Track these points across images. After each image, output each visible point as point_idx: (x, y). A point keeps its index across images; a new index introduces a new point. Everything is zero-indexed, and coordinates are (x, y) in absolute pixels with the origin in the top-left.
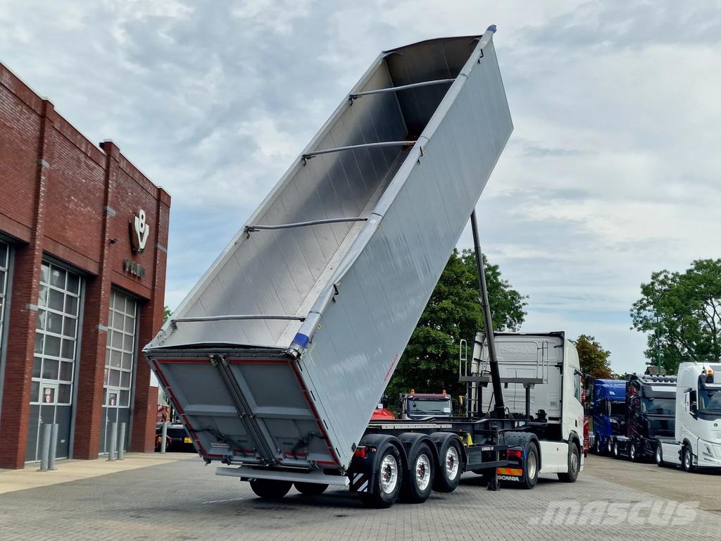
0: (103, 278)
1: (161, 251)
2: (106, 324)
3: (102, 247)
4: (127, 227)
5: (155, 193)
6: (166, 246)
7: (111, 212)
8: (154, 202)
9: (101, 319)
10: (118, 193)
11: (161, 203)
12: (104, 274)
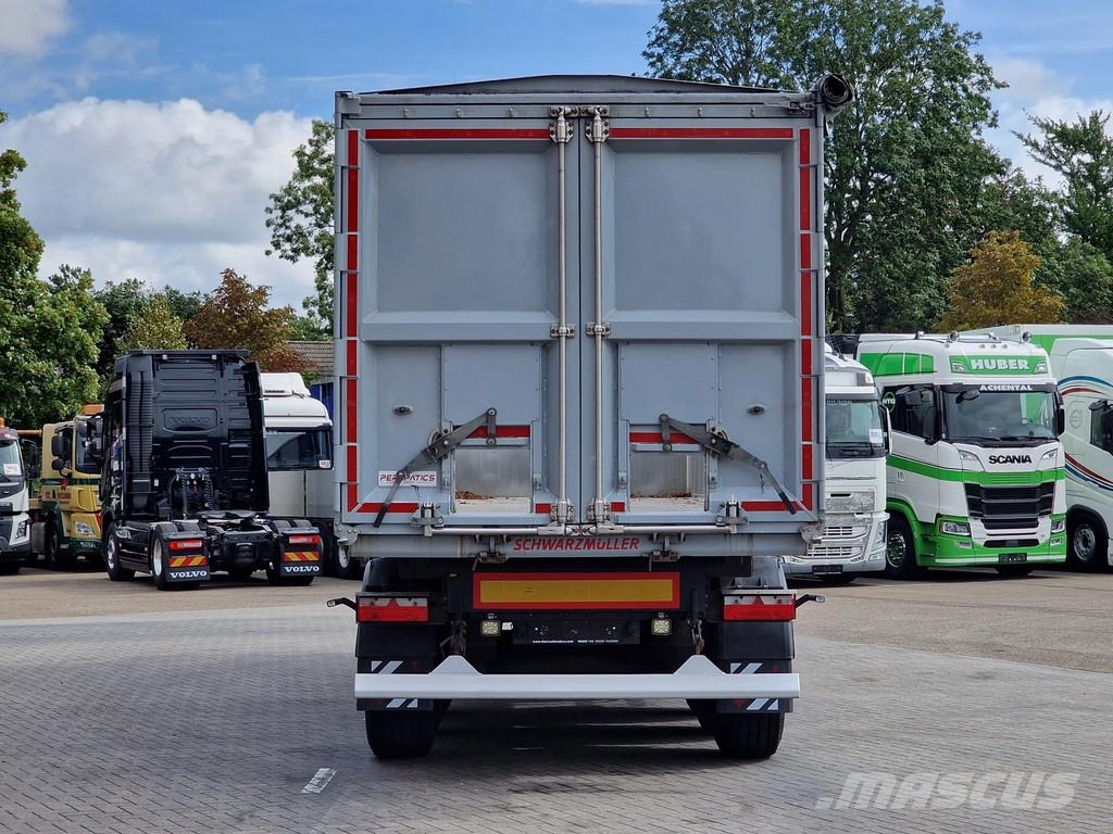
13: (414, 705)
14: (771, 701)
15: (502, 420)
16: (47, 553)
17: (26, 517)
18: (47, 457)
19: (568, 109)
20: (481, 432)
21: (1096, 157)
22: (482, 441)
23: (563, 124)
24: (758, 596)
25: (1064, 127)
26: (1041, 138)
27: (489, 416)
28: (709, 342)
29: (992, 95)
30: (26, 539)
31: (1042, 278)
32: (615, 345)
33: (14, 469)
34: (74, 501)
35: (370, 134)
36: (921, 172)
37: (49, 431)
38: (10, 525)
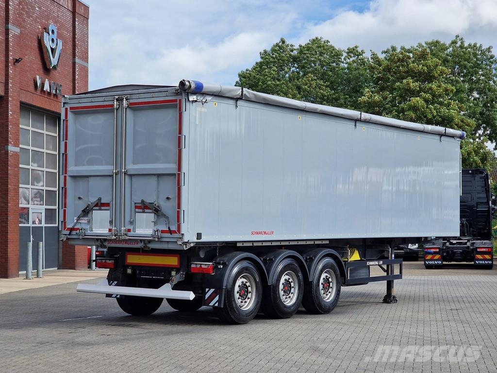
0: (10, 99)
1: (80, 65)
2: (16, 145)
3: (7, 67)
4: (36, 44)
5: (70, 5)
6: (86, 59)
7: (14, 30)
8: (69, 15)
9: (10, 140)
10: (23, 9)
11: (77, 15)
12: (10, 94)
15: (103, 201)
19: (117, 97)
20: (96, 205)
22: (97, 208)
23: (116, 103)
24: (201, 264)
27: (100, 199)
28: (154, 175)
32: (131, 176)
35: (71, 108)
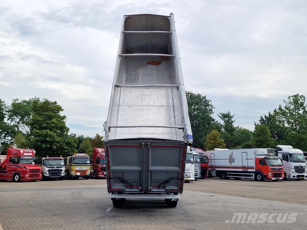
13: (120, 199)
14: (175, 199)
16: (67, 177)
17: (64, 171)
18: (68, 162)
19: (144, 144)
21: (228, 119)
25: (224, 114)
26: (221, 116)
29: (213, 109)
30: (64, 175)
31: (220, 137)
33: (63, 163)
34: (72, 169)
35: (110, 146)
36: (202, 121)
37: (68, 158)
38: (62, 172)
